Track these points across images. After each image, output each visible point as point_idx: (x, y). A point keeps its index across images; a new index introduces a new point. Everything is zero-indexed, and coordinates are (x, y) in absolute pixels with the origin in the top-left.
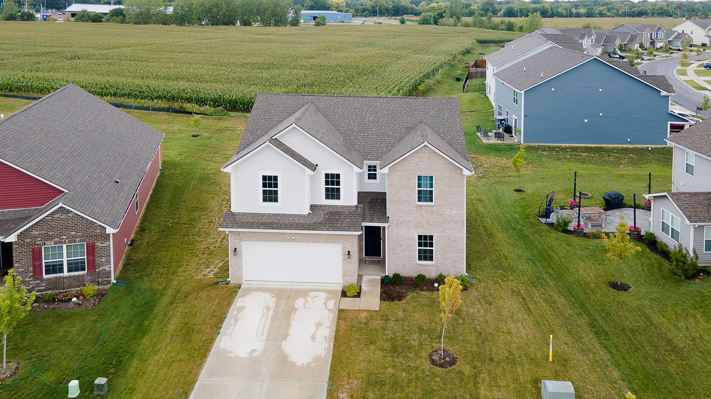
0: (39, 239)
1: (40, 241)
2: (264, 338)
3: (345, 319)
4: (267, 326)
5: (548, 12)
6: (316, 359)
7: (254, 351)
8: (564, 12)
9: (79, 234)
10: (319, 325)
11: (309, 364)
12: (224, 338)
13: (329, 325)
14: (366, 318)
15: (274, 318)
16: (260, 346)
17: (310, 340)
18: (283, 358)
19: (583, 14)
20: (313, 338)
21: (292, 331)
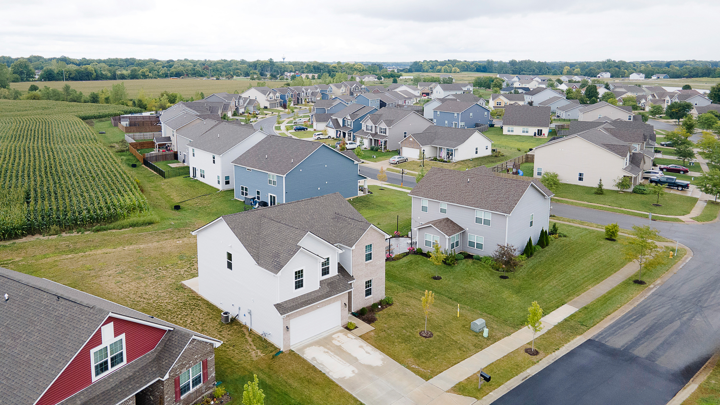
0: (178, 370)
2: (349, 365)
4: (340, 359)
5: (93, 74)
6: (383, 360)
7: (353, 371)
8: (109, 75)
9: (199, 356)
10: (361, 347)
16: (352, 368)
17: (368, 355)
18: (369, 367)
19: (127, 76)
21: (355, 355)
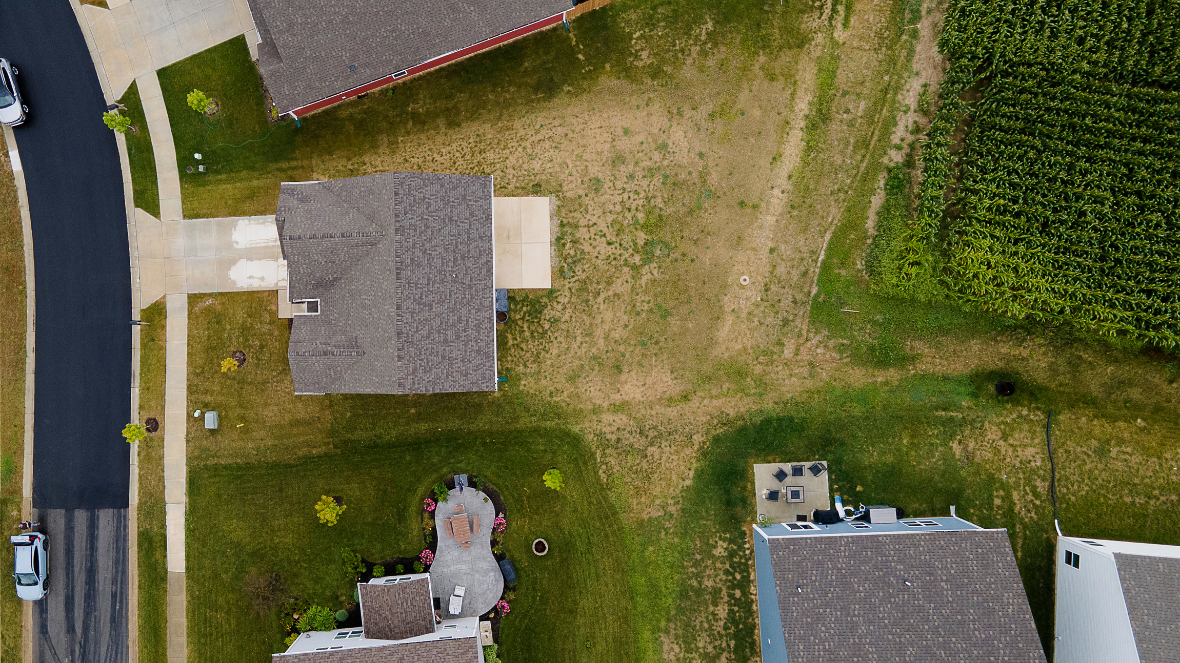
2: (248, 246)
3: (269, 295)
4: (259, 245)
6: (234, 282)
7: (237, 243)
10: (262, 279)
11: (230, 279)
12: (247, 221)
13: (262, 286)
14: (271, 309)
15: (267, 247)
16: (241, 245)
17: (249, 276)
18: (233, 262)
20: (251, 277)
21: (255, 262)
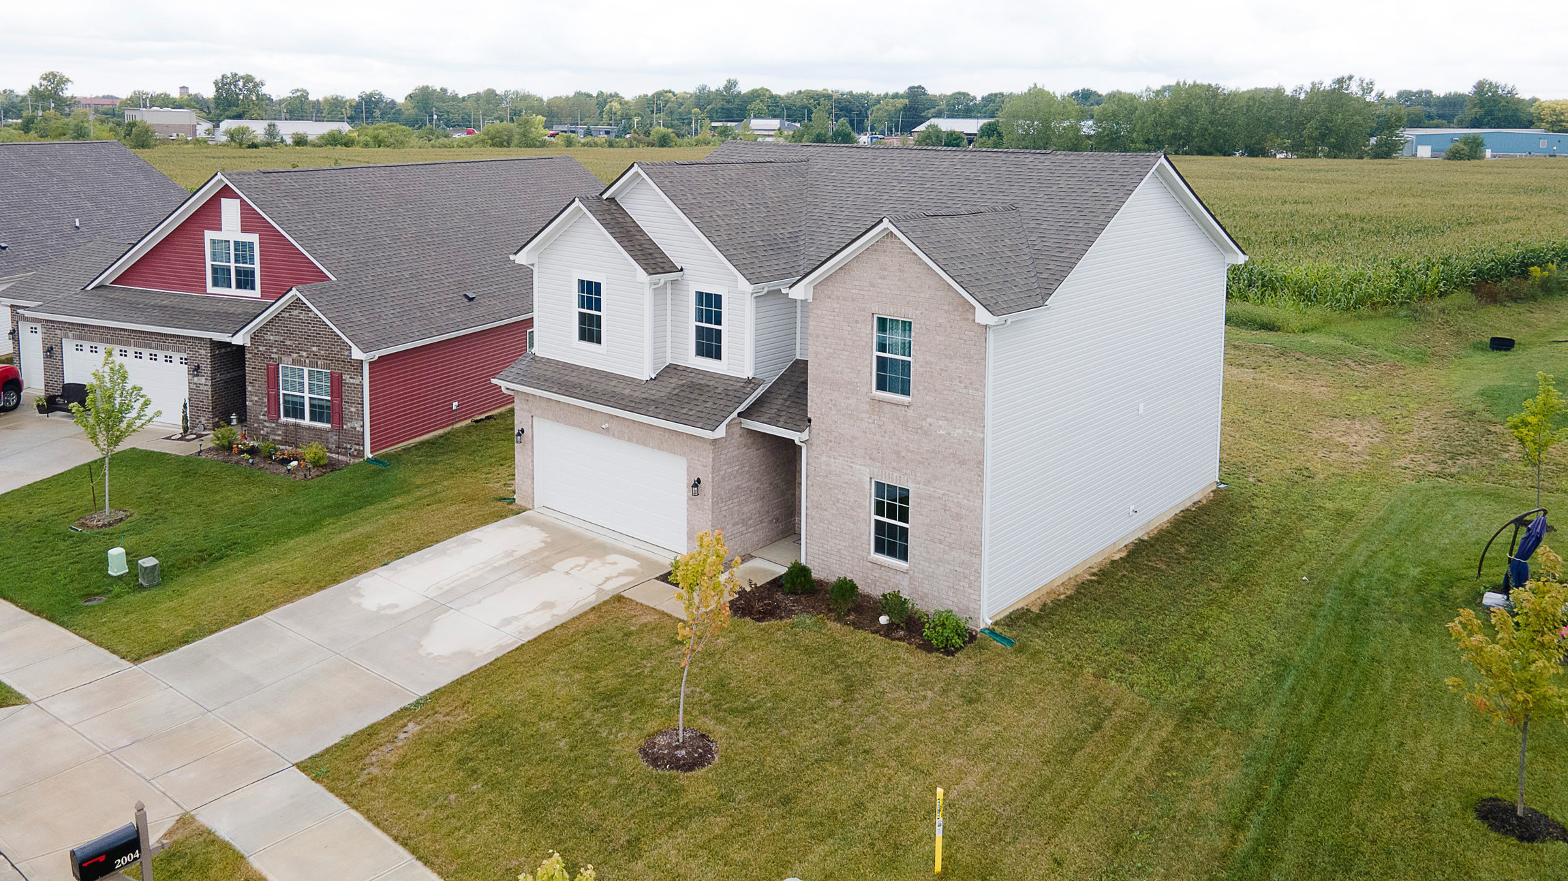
0: (275, 350)
1: (276, 353)
2: (436, 595)
3: (604, 614)
6: (462, 654)
7: (393, 606)
9: (323, 352)
10: (548, 605)
14: (645, 625)
16: (410, 602)
